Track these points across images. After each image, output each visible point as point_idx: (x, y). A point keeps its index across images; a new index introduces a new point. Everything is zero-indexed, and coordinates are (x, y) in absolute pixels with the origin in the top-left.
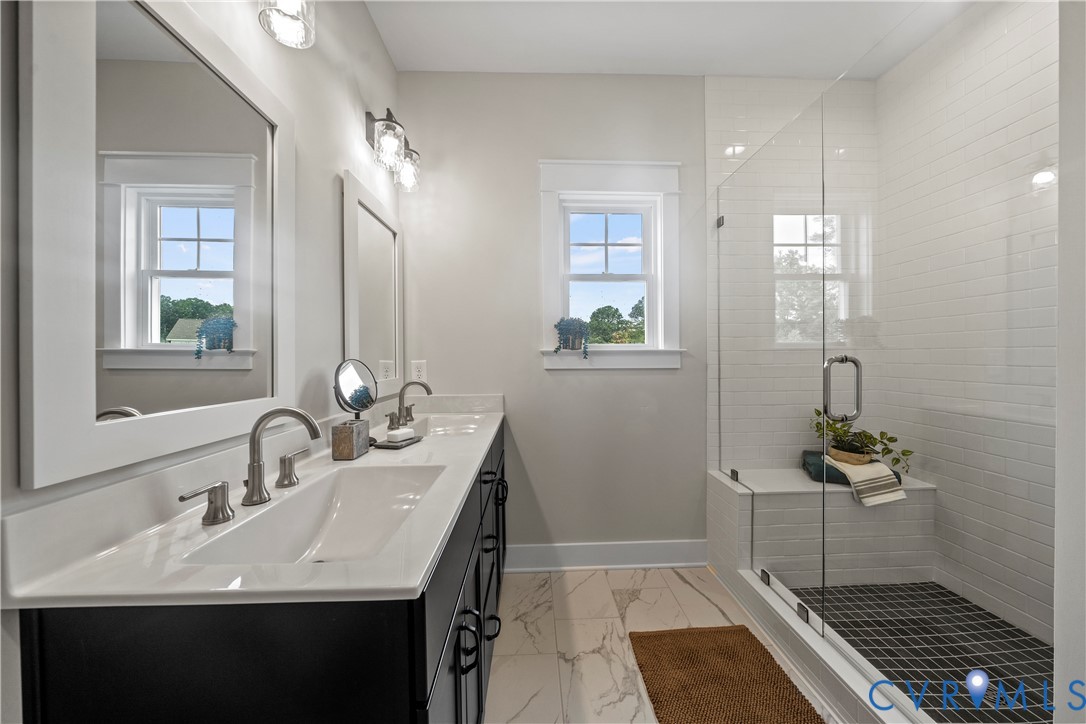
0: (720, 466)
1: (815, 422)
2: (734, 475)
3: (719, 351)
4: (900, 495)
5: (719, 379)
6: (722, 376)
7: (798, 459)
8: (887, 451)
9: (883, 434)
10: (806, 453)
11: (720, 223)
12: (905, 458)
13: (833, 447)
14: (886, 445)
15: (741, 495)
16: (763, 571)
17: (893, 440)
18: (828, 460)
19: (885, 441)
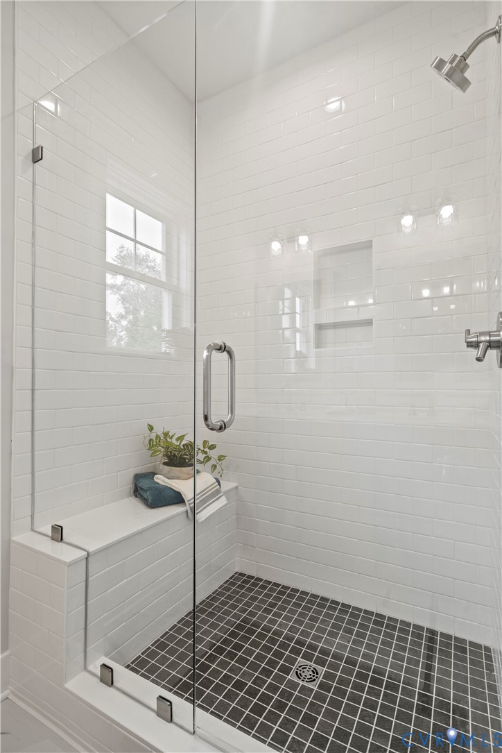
0: (32, 524)
1: (148, 439)
2: (58, 533)
3: (33, 348)
4: (222, 501)
5: (33, 390)
6: (36, 387)
7: (129, 486)
8: (208, 459)
9: (205, 442)
10: (138, 477)
11: (37, 156)
12: (220, 463)
13: (165, 464)
14: (206, 453)
15: (71, 565)
16: (104, 666)
17: (212, 447)
18: (160, 479)
19: (206, 450)
